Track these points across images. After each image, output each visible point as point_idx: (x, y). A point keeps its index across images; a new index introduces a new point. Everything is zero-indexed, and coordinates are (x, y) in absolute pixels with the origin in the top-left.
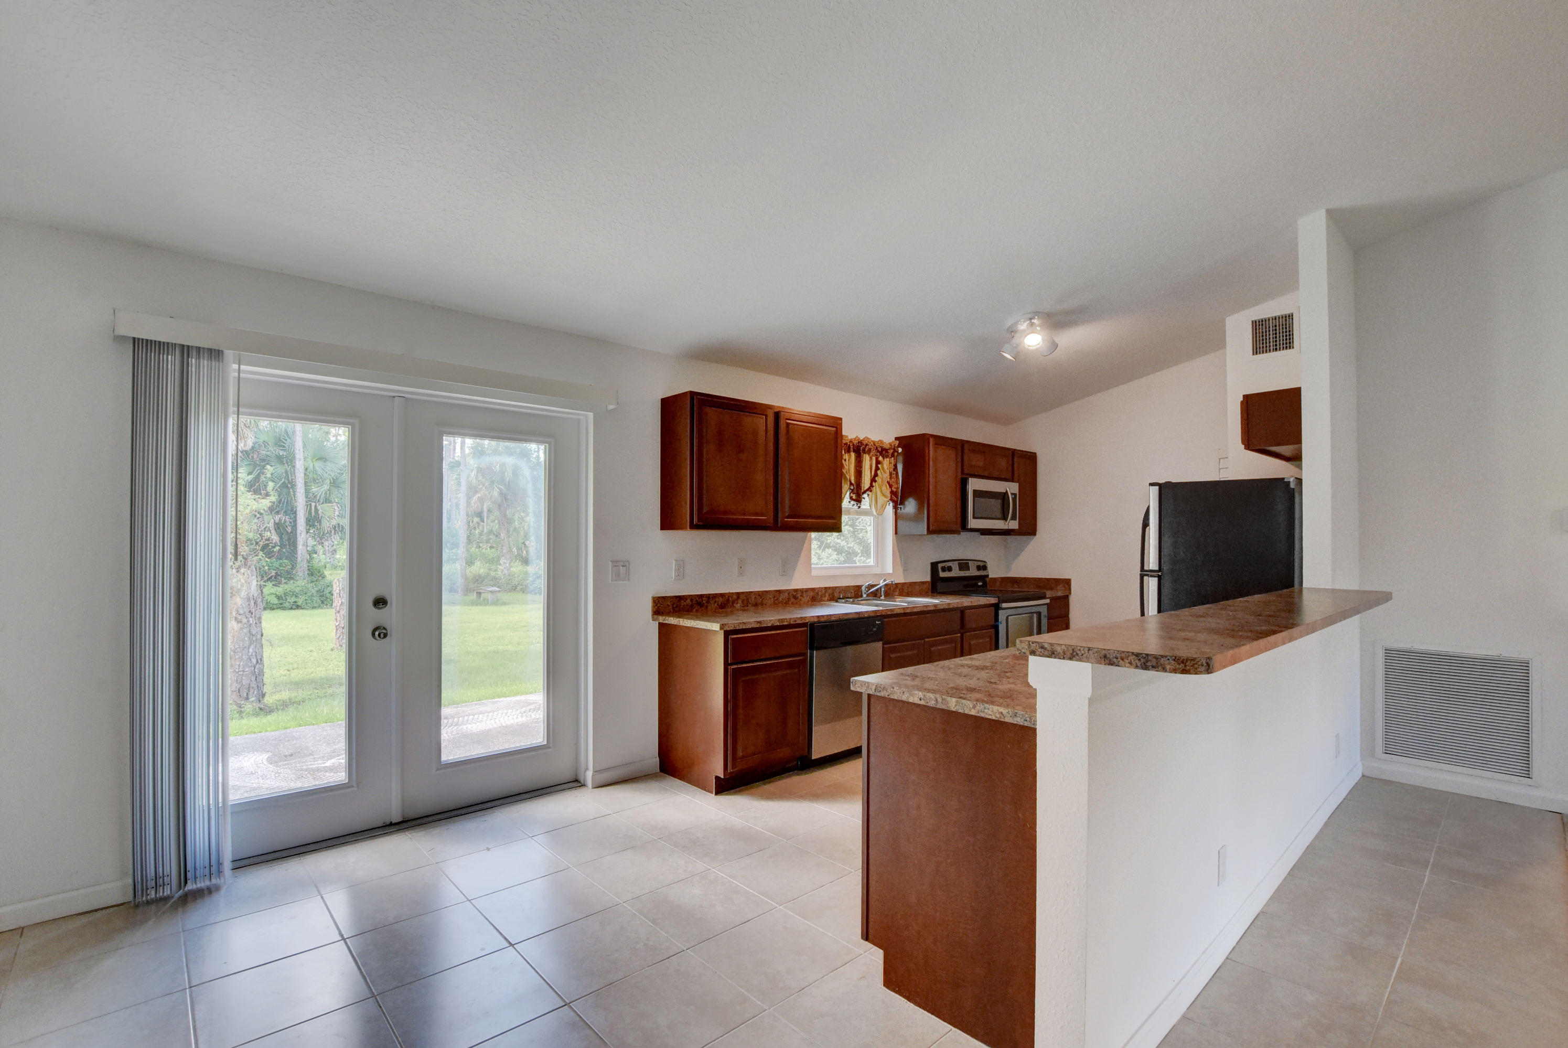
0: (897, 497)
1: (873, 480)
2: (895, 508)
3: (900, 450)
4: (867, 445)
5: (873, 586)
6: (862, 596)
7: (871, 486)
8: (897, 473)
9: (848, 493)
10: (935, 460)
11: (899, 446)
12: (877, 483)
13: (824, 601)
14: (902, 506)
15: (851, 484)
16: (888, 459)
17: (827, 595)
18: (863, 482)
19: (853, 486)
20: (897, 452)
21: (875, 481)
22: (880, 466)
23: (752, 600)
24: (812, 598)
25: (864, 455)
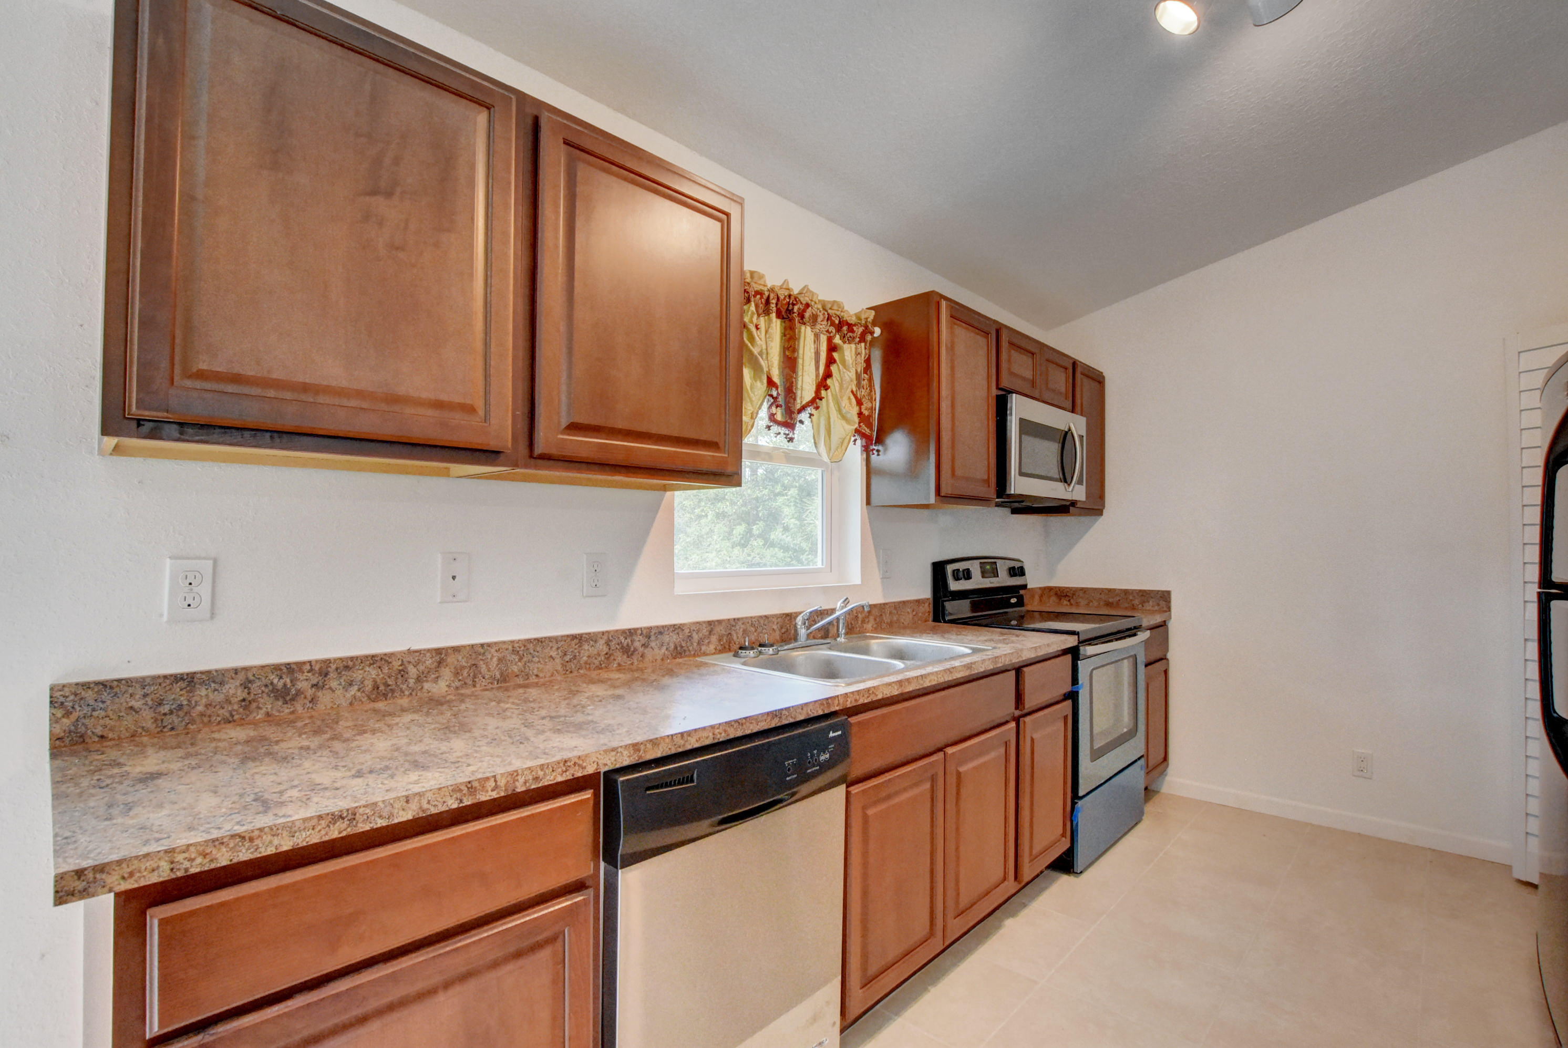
0: (870, 426)
1: (822, 385)
2: (866, 449)
3: (877, 331)
4: (808, 305)
5: (822, 613)
6: (795, 639)
7: (818, 397)
8: (871, 380)
9: (765, 406)
10: (952, 348)
11: (874, 323)
12: (829, 391)
13: (705, 654)
14: (880, 448)
15: (771, 383)
16: (853, 346)
17: (714, 638)
18: (799, 386)
19: (777, 388)
20: (872, 333)
21: (827, 388)
22: (836, 355)
23: (491, 667)
24: (676, 648)
25: (803, 327)
